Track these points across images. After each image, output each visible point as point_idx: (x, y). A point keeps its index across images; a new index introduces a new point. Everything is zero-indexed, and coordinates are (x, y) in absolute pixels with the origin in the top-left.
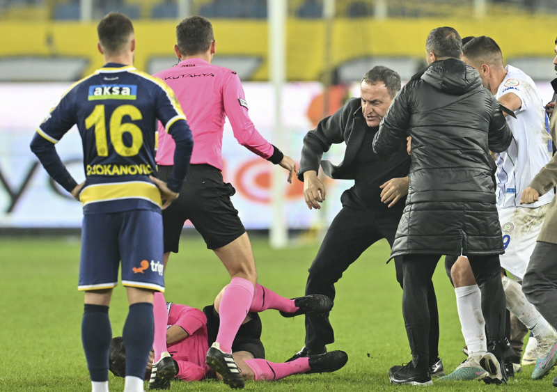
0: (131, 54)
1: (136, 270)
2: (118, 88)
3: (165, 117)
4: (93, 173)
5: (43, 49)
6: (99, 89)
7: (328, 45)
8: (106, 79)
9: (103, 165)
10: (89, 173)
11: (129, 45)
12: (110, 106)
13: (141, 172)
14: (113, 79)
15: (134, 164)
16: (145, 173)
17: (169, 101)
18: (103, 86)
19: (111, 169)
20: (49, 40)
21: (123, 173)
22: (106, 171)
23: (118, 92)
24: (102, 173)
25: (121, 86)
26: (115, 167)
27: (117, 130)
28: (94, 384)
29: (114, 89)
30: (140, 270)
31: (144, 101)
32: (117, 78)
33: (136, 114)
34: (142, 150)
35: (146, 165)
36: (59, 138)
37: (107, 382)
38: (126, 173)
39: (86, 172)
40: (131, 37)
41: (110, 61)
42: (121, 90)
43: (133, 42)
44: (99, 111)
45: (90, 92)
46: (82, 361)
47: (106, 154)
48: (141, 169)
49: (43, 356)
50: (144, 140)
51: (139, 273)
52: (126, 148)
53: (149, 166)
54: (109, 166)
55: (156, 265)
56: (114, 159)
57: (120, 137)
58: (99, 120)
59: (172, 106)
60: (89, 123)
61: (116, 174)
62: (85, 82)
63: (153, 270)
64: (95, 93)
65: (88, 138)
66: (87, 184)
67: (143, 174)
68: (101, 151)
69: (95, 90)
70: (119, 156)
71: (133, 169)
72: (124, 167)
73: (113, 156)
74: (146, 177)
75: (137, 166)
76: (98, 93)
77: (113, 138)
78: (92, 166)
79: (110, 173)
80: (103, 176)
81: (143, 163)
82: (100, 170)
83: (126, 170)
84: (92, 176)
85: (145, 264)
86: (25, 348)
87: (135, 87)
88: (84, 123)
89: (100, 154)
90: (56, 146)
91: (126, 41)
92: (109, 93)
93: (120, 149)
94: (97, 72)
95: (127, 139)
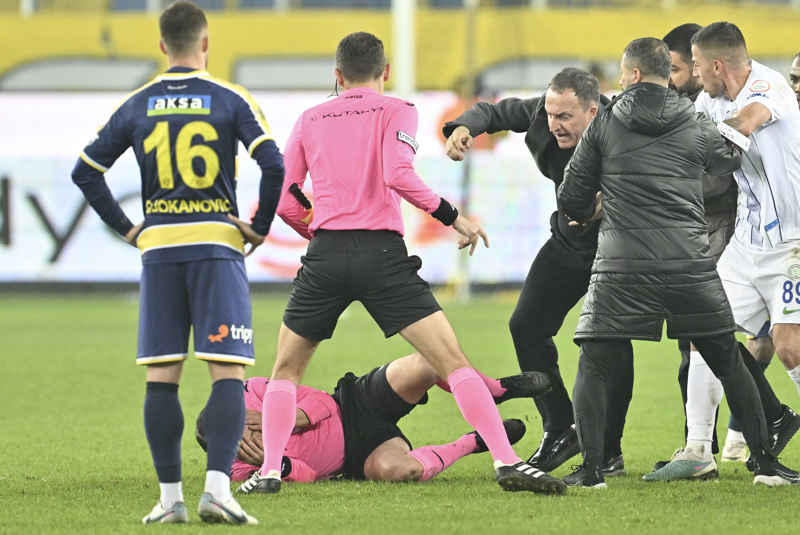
0: (202, 55)
1: (212, 339)
2: (186, 99)
3: (248, 136)
4: (155, 211)
5: (98, 48)
6: (161, 101)
7: (471, 42)
8: (170, 87)
9: (167, 201)
10: (148, 211)
11: (200, 44)
12: (177, 123)
13: (216, 209)
14: (179, 88)
15: (208, 199)
16: (223, 210)
17: (253, 116)
18: (167, 97)
19: (178, 206)
20: (106, 37)
21: (194, 210)
22: (171, 208)
23: (186, 105)
24: (166, 211)
25: (190, 96)
26: (183, 203)
27: (186, 153)
28: (163, 486)
29: (181, 101)
30: (218, 338)
31: (221, 115)
32: (185, 86)
33: (210, 134)
34: (218, 180)
35: (223, 200)
36: (109, 165)
37: (180, 483)
38: (197, 210)
39: (145, 209)
40: (203, 34)
41: (175, 64)
42: (190, 102)
43: (206, 40)
44: (162, 129)
45: (150, 106)
46: (146, 456)
47: (171, 186)
48: (217, 206)
49: (97, 450)
50: (221, 166)
51: (217, 342)
52: (197, 178)
53: (227, 201)
54: (175, 202)
55: (239, 330)
56: (182, 192)
57: (189, 164)
58: (161, 142)
59: (256, 123)
60: (149, 145)
61: (184, 212)
62: (143, 91)
63: (234, 337)
64: (157, 106)
65: (148, 164)
66: (145, 225)
67: (220, 212)
68: (164, 182)
69: (155, 103)
70: (188, 189)
71: (206, 206)
72: (195, 202)
73: (181, 189)
74: (223, 216)
75: (211, 202)
76: (160, 107)
77: (180, 165)
78: (153, 201)
79: (177, 211)
80: (168, 214)
81: (220, 197)
82: (163, 206)
83: (198, 207)
84: (152, 214)
85: (223, 329)
86: (74, 439)
87: (208, 98)
88: (142, 145)
89: (163, 186)
90: (105, 175)
91: (196, 39)
92: (174, 106)
93: (190, 179)
94: (158, 79)
95: (199, 166)
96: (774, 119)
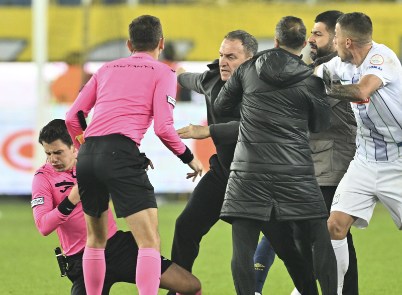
96: (385, 84)
